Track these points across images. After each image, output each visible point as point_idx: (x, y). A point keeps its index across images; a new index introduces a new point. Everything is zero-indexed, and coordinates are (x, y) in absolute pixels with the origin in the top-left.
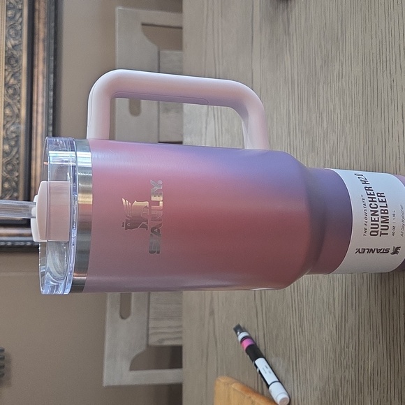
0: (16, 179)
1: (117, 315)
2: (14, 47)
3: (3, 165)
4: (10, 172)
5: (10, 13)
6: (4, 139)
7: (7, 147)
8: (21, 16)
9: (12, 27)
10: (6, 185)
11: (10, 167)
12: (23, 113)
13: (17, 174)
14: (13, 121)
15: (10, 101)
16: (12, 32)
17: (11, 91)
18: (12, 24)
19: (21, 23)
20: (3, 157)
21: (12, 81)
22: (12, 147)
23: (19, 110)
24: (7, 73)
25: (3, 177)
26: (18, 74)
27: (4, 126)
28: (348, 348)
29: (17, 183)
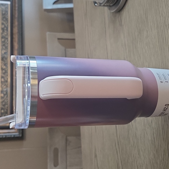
0: (6, 108)
1: (52, 165)
2: (5, 53)
3: (1, 103)
4: (4, 105)
5: (3, 40)
6: (1, 92)
7: (2, 95)
8: (8, 41)
9: (4, 45)
10: (2, 111)
11: (4, 103)
12: (9, 80)
13: (7, 106)
14: (5, 84)
15: (3, 75)
16: (4, 47)
17: (4, 71)
18: (4, 44)
19: (8, 44)
20: (1, 99)
21: (4, 67)
22: (4, 95)
23: (7, 79)
24: (2, 64)
25: (1, 108)
26: (6, 65)
27: (1, 86)
28: (163, 160)
29: (7, 110)
